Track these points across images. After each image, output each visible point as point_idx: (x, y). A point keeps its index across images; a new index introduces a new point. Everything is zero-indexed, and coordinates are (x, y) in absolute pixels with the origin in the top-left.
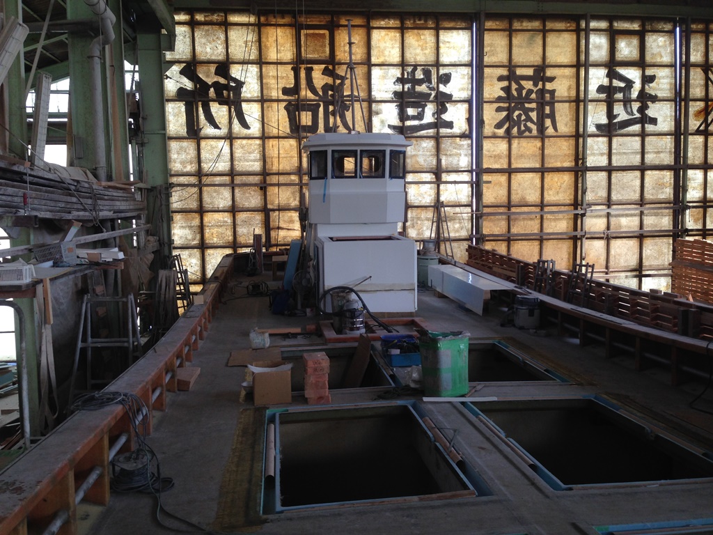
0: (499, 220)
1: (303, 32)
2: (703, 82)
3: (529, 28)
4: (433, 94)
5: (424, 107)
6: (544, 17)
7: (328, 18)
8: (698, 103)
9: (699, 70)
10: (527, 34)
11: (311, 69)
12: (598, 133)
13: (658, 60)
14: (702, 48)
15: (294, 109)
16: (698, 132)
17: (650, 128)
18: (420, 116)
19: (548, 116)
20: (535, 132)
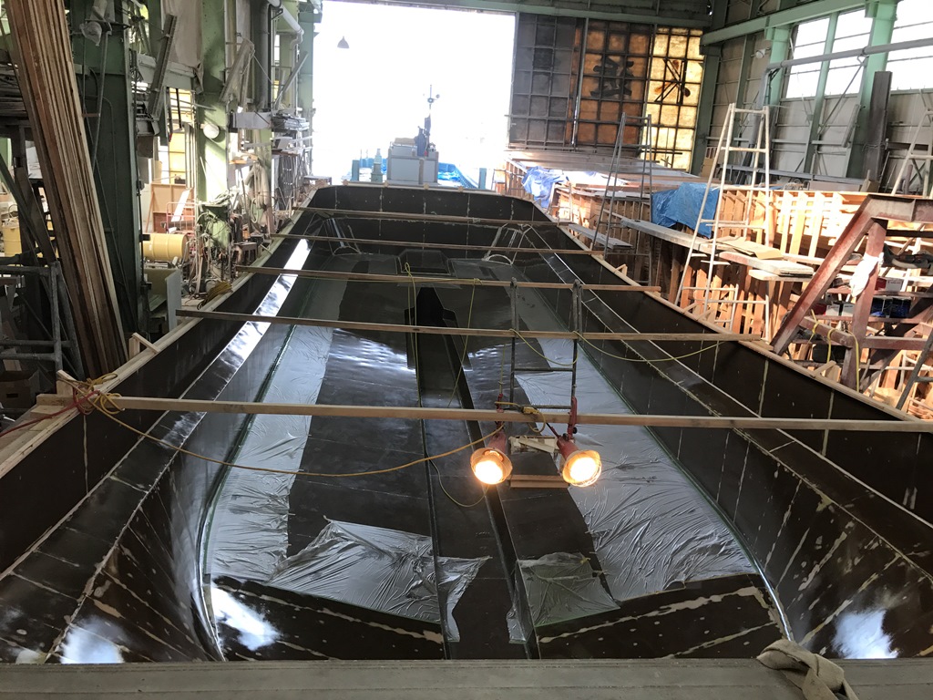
2: (663, 69)
8: (658, 82)
9: (661, 60)
12: (592, 98)
13: (637, 52)
14: (665, 45)
16: (656, 102)
17: (627, 97)
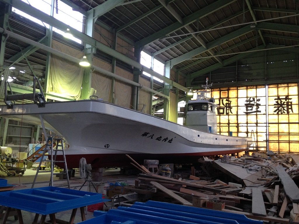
0: (275, 137)
1: (222, 92)
3: (284, 86)
4: (255, 104)
5: (253, 107)
6: (288, 83)
7: (228, 88)
10: (283, 88)
11: (223, 100)
15: (219, 109)
18: (252, 110)
19: (290, 109)
20: (286, 113)
